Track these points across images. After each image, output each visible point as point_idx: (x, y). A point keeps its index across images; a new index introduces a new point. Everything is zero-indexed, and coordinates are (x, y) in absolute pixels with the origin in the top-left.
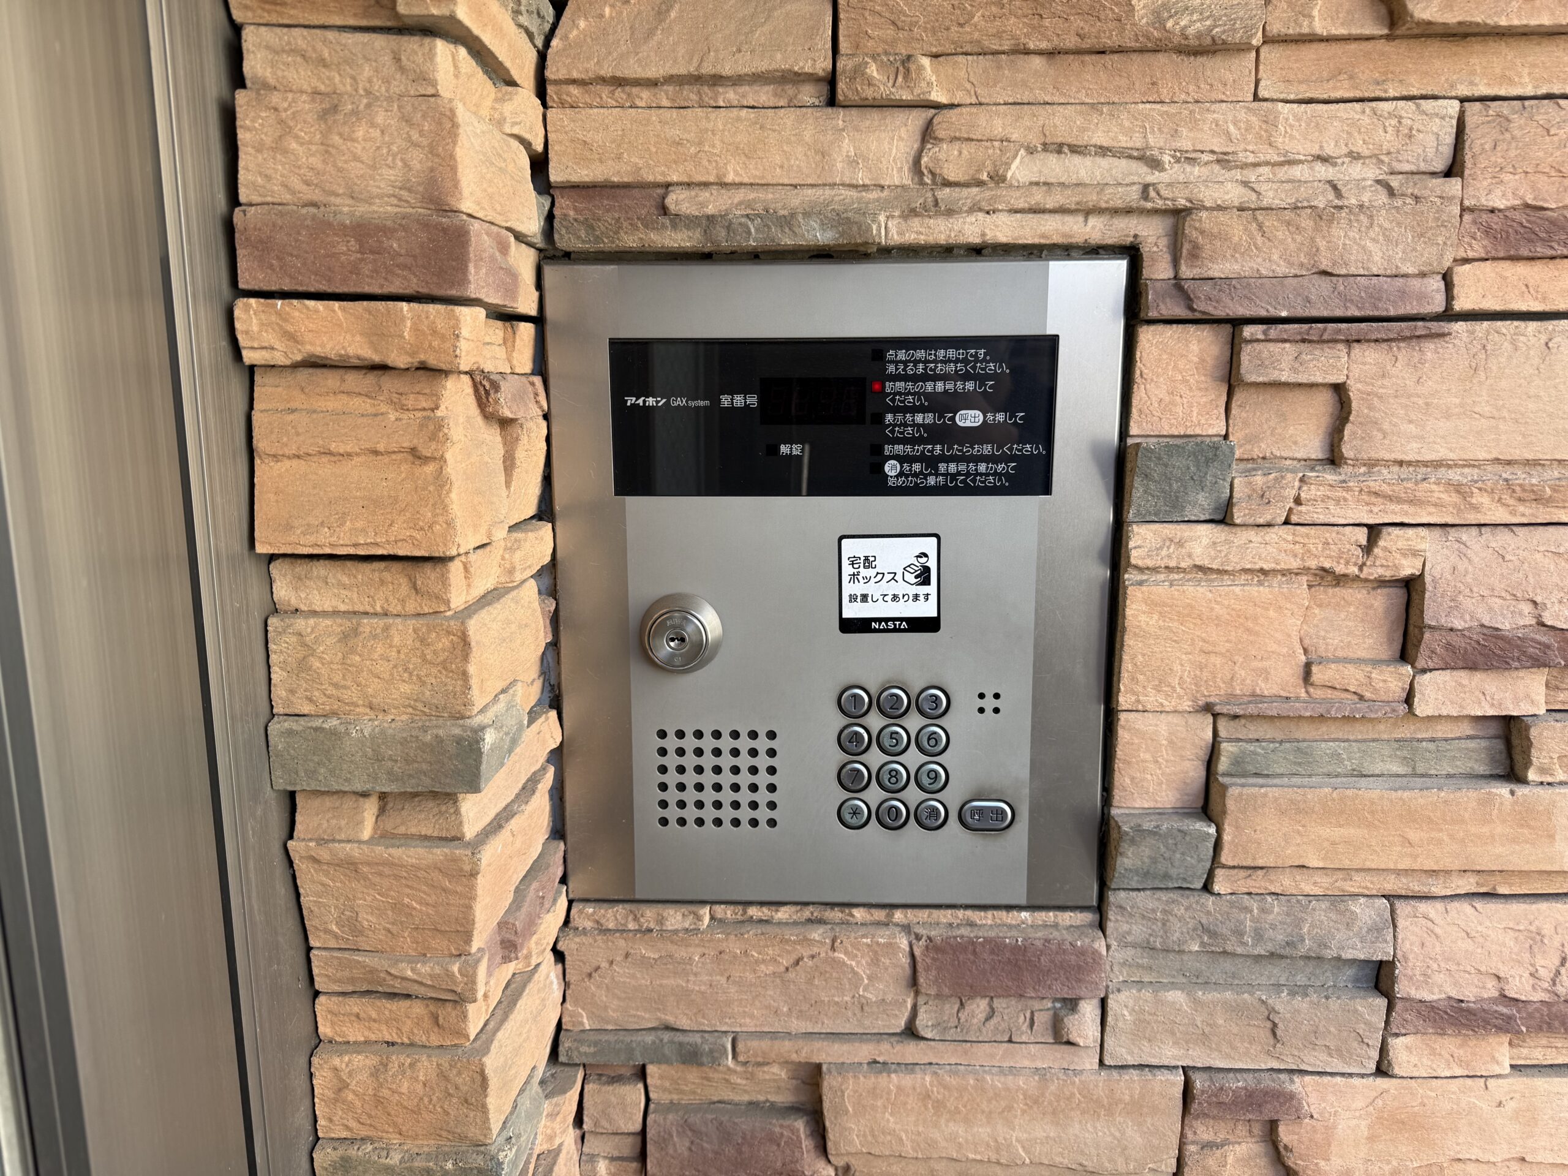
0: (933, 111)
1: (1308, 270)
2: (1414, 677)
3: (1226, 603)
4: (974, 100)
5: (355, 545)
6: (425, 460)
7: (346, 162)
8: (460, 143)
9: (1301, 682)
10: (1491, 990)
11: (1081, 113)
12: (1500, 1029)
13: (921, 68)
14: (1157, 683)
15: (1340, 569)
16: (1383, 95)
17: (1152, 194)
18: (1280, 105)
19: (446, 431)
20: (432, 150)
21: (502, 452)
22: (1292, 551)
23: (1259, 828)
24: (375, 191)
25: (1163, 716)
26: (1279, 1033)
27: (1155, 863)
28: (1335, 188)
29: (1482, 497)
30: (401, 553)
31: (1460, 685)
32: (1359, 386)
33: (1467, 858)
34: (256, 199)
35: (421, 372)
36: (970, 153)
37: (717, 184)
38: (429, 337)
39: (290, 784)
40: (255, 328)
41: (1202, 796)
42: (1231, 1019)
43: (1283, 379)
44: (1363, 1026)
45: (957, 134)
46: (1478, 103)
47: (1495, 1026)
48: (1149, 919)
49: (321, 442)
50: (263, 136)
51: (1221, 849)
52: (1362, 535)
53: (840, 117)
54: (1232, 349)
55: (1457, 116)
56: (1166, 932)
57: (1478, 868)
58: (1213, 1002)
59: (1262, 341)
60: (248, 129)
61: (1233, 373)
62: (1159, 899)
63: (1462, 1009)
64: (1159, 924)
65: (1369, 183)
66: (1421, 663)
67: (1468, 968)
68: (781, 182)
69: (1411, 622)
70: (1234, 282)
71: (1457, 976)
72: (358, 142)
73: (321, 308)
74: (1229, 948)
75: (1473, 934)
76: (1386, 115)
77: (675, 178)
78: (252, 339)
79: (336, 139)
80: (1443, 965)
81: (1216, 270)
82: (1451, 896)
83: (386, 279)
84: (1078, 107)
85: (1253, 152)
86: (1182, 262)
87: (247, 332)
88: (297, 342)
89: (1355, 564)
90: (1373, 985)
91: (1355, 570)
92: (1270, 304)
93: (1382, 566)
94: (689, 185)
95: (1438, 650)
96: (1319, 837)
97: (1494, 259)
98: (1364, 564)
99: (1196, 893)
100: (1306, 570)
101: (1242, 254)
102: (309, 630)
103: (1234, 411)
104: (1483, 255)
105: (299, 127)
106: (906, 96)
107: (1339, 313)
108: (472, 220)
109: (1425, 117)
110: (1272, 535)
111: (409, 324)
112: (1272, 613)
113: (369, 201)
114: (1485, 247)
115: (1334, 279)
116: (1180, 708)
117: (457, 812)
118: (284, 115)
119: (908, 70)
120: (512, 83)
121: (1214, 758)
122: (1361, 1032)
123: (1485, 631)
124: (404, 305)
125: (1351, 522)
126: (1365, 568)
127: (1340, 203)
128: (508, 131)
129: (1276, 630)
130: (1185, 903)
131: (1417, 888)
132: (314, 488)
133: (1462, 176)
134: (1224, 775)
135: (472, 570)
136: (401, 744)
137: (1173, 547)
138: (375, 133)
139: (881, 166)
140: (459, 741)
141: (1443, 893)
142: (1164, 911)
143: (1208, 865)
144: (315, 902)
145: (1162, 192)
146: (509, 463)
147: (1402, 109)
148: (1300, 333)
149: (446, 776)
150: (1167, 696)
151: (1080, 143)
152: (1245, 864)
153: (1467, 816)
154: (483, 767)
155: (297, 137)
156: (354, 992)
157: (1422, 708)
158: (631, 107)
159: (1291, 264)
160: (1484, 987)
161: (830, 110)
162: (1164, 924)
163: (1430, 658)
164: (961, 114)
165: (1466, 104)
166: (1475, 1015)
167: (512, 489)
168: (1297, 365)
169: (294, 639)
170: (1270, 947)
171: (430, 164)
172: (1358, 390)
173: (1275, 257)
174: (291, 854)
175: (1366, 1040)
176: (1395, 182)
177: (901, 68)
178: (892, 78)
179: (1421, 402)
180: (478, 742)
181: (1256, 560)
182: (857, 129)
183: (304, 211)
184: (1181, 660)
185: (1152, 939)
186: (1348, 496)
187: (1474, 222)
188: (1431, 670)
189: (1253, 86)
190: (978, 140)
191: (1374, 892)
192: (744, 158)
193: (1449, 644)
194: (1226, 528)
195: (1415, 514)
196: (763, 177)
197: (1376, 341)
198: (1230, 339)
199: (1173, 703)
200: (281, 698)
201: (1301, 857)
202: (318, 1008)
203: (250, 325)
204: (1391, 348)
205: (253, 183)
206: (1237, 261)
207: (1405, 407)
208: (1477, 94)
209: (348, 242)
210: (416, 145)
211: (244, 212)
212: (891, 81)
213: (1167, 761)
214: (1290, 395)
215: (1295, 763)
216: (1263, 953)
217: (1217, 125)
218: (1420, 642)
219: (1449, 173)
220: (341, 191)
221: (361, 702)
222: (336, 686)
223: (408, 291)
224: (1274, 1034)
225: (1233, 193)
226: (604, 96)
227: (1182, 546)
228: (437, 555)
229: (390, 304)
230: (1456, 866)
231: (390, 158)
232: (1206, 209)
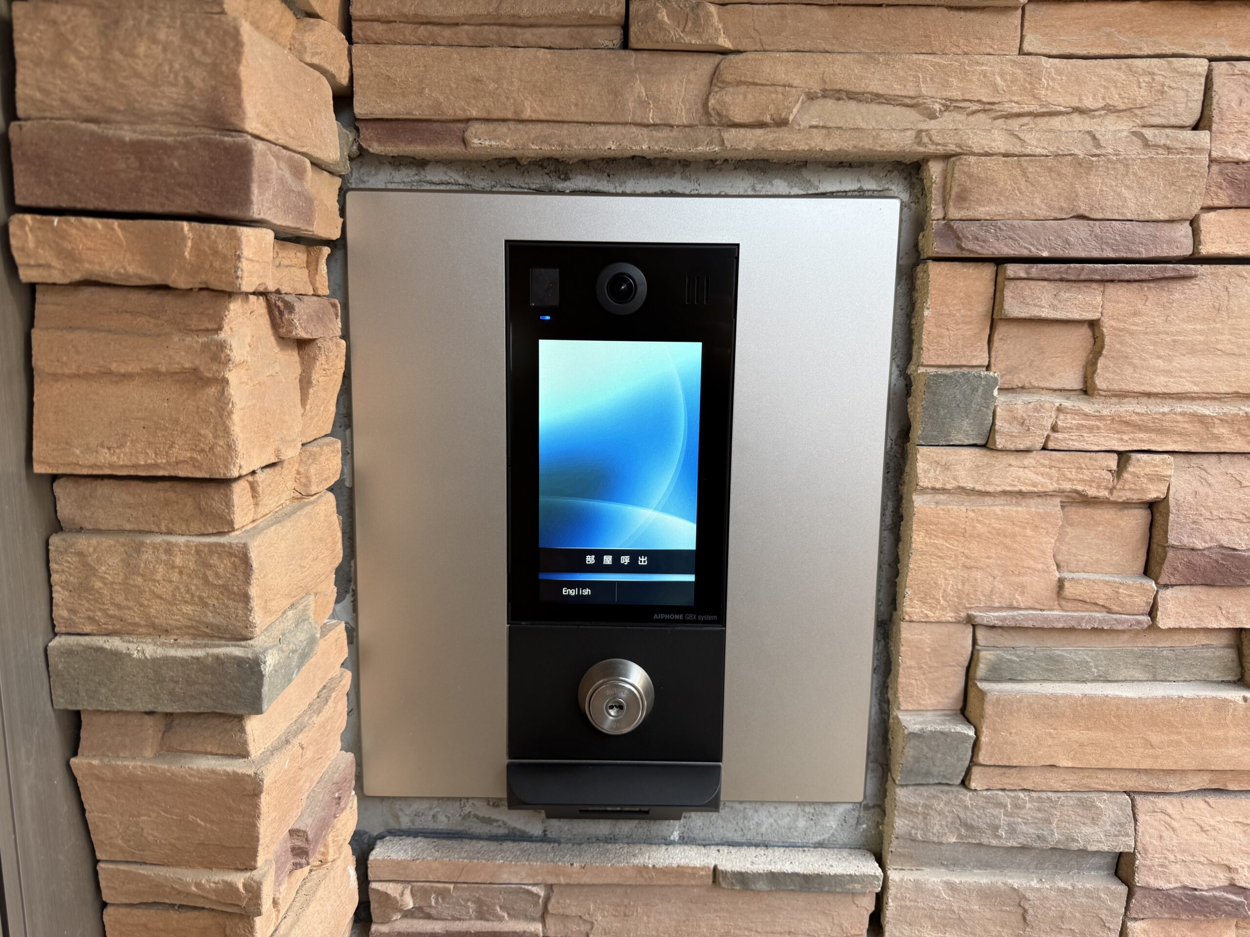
0: (720, 57)
1: (1067, 213)
2: (1157, 592)
3: (987, 522)
4: (758, 47)
5: (135, 466)
6: (208, 382)
7: (127, 78)
8: (244, 62)
9: (1054, 596)
10: (1222, 879)
11: (859, 62)
12: (1229, 915)
13: (709, 15)
14: (923, 596)
15: (1092, 492)
16: (1138, 53)
17: (925, 140)
18: (1044, 59)
19: (228, 352)
20: (214, 69)
21: (299, 371)
22: (1048, 474)
23: (1014, 731)
24: (156, 108)
25: (928, 626)
26: (1028, 918)
27: (918, 762)
28: (1094, 138)
29: (1223, 427)
30: (181, 474)
31: (1199, 600)
32: (1113, 323)
33: (1203, 758)
34: (33, 113)
35: (205, 293)
36: (755, 97)
37: (514, 120)
38: (211, 257)
39: (71, 703)
40: (31, 245)
41: (961, 698)
42: (985, 905)
43: (1043, 315)
44: (1105, 911)
45: (743, 79)
46: (1224, 63)
47: (1225, 912)
48: (912, 813)
49: (101, 362)
50: (42, 51)
51: (979, 750)
52: (1112, 462)
53: (631, 58)
54: (995, 285)
55: (1205, 74)
56: (926, 825)
57: (1213, 768)
58: (969, 890)
59: (1024, 279)
60: (25, 42)
61: (996, 308)
62: (921, 795)
63: (1195, 897)
64: (920, 817)
65: (1125, 134)
66: (1163, 580)
67: (1202, 859)
68: (575, 119)
69: (1155, 540)
70: (999, 223)
71: (1191, 866)
72: (139, 58)
73: (99, 226)
74: (985, 841)
75: (1206, 827)
76: (1141, 72)
77: (474, 113)
78: (29, 256)
79: (117, 55)
80: (1179, 856)
81: (981, 211)
82: (1186, 792)
83: (167, 198)
84: (856, 56)
85: (1017, 103)
86: (951, 204)
87: (22, 249)
88: (75, 260)
89: (1106, 488)
90: (1113, 871)
91: (1104, 493)
92: (1032, 245)
93: (1130, 489)
94: (487, 120)
95: (1180, 568)
96: (1069, 739)
97: (1236, 208)
98: (1114, 488)
99: (954, 789)
100: (1060, 492)
101: (1007, 198)
102: (91, 550)
103: (996, 344)
104: (1228, 204)
105: (78, 41)
106: (695, 41)
107: (1096, 254)
108: (256, 141)
109: (1176, 74)
110: (1029, 460)
111: (189, 244)
112: (1029, 532)
113: (150, 118)
114: (1229, 196)
115: (1091, 222)
116: (943, 619)
117: (242, 730)
118: (63, 29)
119: (697, 16)
120: (312, 15)
121: (973, 665)
122: (1104, 918)
123: (1224, 551)
124: (185, 225)
125: (1104, 448)
126: (1115, 492)
127: (1098, 152)
128: (308, 60)
129: (1033, 547)
130: (944, 797)
131: (1156, 786)
132: (95, 408)
133: (1209, 128)
134: (982, 680)
135: (260, 489)
136: (182, 665)
137: (939, 469)
138: (157, 50)
139: (671, 107)
140: (240, 662)
141: (1179, 790)
142: (925, 806)
143: (967, 763)
144: (100, 817)
145: (934, 138)
146: (305, 383)
147: (1155, 66)
148: (1059, 272)
149: (228, 698)
150: (932, 608)
151: (858, 90)
152: (1000, 763)
153: (1203, 720)
154: (265, 690)
155: (76, 52)
156: (141, 904)
157: (1163, 622)
158: (433, 45)
159: (1050, 207)
160: (1216, 877)
161: (623, 52)
162: (925, 818)
163: (1173, 575)
164: (747, 60)
165: (1214, 64)
166: (1207, 902)
167: (308, 407)
168: (1056, 302)
169: (76, 559)
170: (1022, 840)
171: (213, 83)
172: (1112, 327)
173: (1038, 201)
174: (75, 772)
175: (1107, 925)
176: (1149, 133)
177: (691, 14)
178: (682, 23)
179: (1169, 339)
180: (259, 665)
181: (1016, 483)
182: (648, 72)
183: (84, 126)
184: (945, 574)
185: (913, 832)
186: (1101, 425)
187: (1221, 173)
188: (1172, 586)
189: (1018, 41)
190: (762, 85)
191: (1117, 789)
192: (540, 96)
193: (1190, 562)
194: (989, 453)
195: (1162, 442)
196: (559, 114)
197: (1128, 281)
198: (993, 277)
199: (937, 614)
200: (63, 618)
201: (1052, 757)
202: (106, 918)
203: (26, 240)
204: (1142, 289)
205: (32, 98)
206: (1001, 204)
207: (1155, 343)
208: (1224, 54)
209: (128, 159)
210: (198, 63)
211: (20, 127)
212: (682, 26)
213: (930, 667)
214: (1048, 330)
215: (1047, 670)
216: (1015, 844)
217: (985, 76)
218: (1163, 559)
219: (1196, 127)
220: (122, 108)
221: (143, 623)
222: (119, 606)
223: (190, 211)
224: (1025, 919)
225: (999, 141)
226: (407, 33)
227: (948, 469)
228: (218, 476)
229: (171, 223)
230: (1193, 765)
231: (172, 76)
232: (974, 154)
